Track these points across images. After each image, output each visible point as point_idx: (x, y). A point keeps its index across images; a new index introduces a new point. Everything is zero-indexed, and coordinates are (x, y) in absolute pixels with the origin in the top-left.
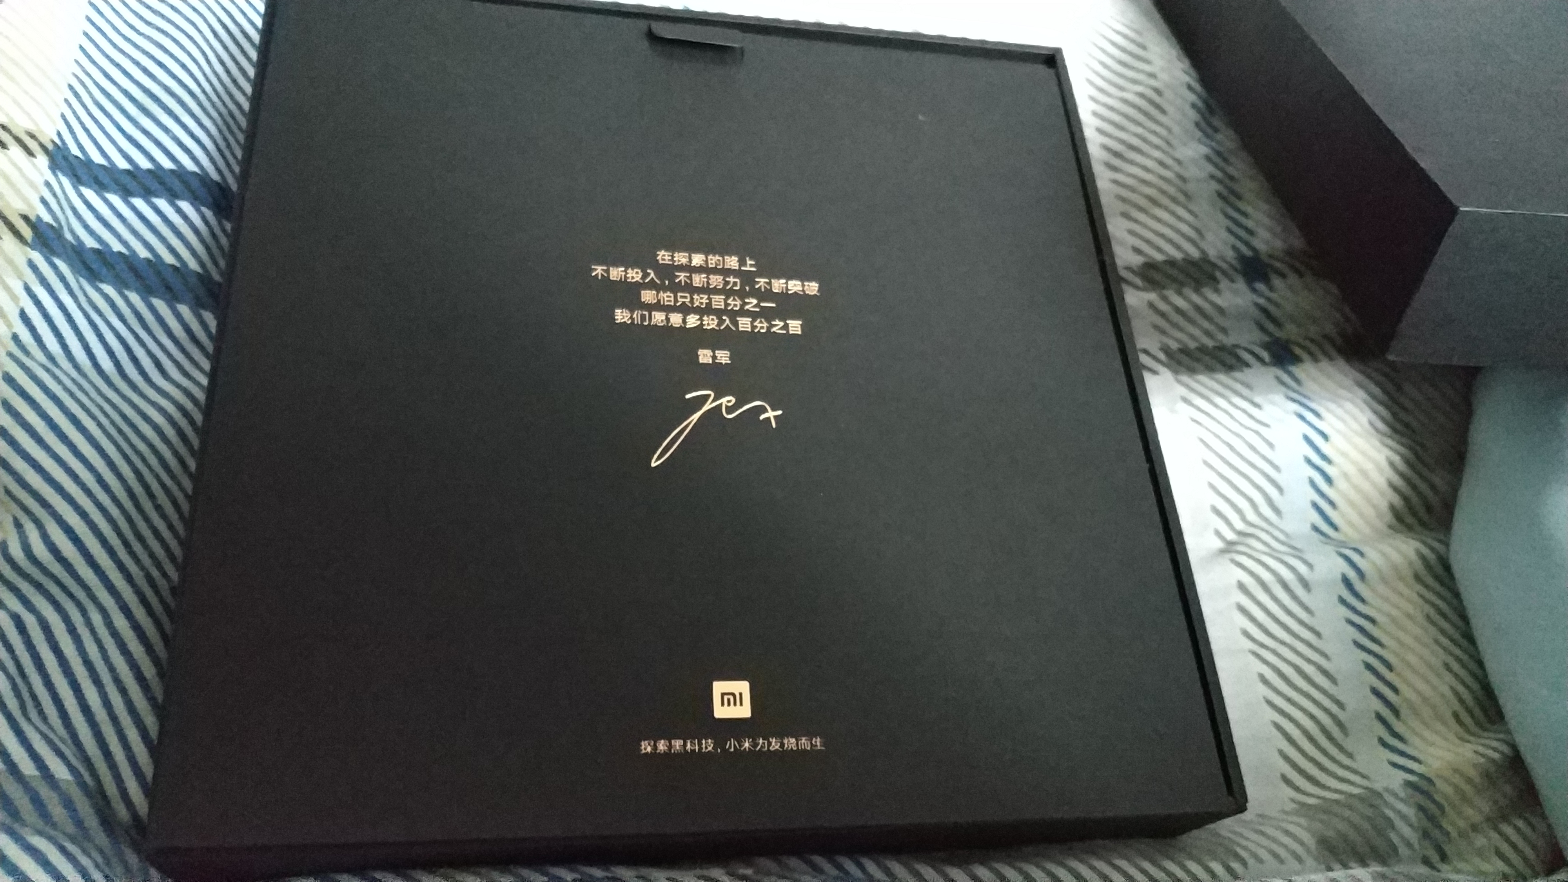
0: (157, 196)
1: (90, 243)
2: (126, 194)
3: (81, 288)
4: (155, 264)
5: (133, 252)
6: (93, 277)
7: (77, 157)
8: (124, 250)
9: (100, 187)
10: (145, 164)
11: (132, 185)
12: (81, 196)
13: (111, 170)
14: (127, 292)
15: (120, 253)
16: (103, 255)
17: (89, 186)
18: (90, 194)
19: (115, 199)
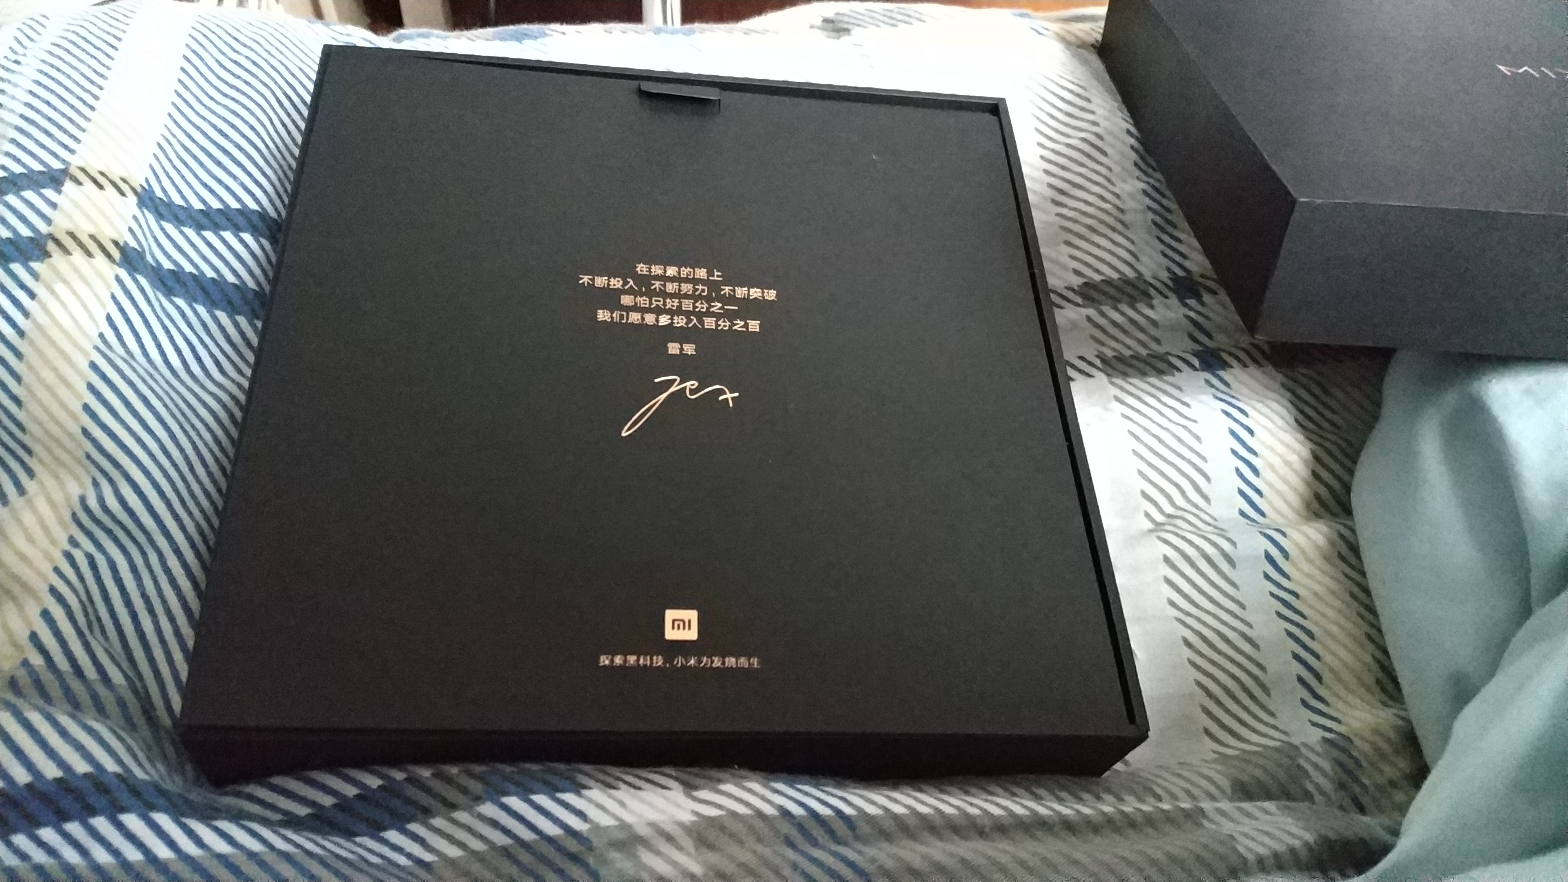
0: (224, 230)
1: (167, 265)
2: (199, 228)
3: (158, 299)
4: (219, 283)
5: (202, 273)
6: (169, 292)
7: (160, 199)
8: (195, 271)
9: (179, 222)
10: (216, 205)
11: (204, 221)
12: (162, 229)
13: (188, 209)
14: (195, 305)
15: (191, 273)
16: (177, 275)
17: (168, 221)
18: (169, 227)
19: (190, 232)
